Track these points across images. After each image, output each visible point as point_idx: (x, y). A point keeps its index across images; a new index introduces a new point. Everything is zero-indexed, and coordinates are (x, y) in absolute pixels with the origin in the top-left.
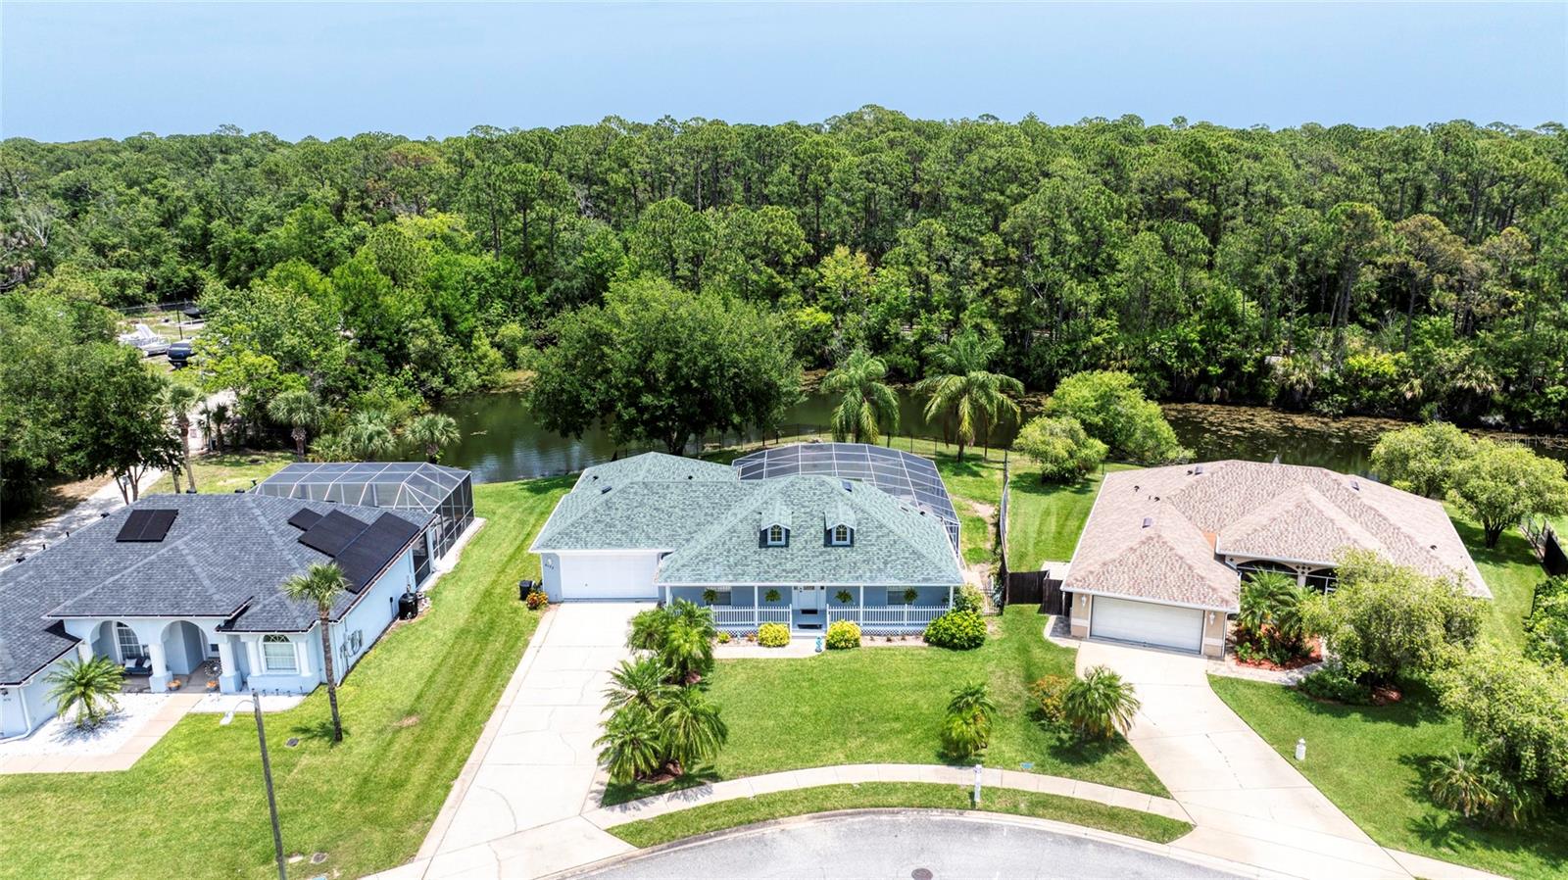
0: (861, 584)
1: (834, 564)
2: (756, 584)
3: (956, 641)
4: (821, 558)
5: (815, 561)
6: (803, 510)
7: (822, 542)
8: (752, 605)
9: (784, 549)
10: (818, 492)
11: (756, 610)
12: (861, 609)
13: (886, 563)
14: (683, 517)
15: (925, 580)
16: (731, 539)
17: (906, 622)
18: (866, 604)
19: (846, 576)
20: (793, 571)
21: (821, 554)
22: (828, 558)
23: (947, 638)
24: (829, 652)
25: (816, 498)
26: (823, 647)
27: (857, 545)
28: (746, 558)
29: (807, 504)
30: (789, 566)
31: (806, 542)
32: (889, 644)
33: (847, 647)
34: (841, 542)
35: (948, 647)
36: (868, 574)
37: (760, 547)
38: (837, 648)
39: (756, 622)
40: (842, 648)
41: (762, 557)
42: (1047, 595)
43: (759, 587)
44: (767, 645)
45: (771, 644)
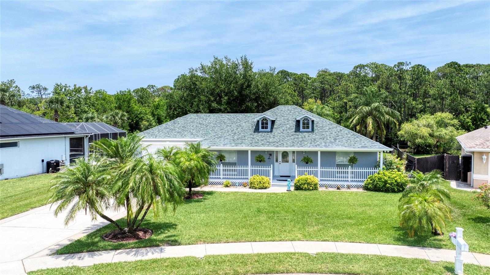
0: (319, 149)
1: (301, 139)
2: (250, 148)
3: (388, 185)
4: (292, 137)
5: (289, 138)
6: (283, 118)
7: (294, 130)
8: (247, 164)
9: (269, 133)
10: (292, 111)
11: (249, 168)
12: (319, 169)
13: (335, 140)
14: (214, 127)
15: (362, 147)
16: (237, 129)
17: (350, 179)
18: (322, 166)
19: (309, 145)
20: (274, 142)
21: (292, 135)
22: (297, 137)
23: (381, 184)
24: (297, 192)
25: (291, 113)
26: (292, 189)
27: (316, 131)
28: (245, 136)
29: (285, 115)
30: (271, 140)
31: (284, 130)
32: (339, 190)
33: (309, 189)
34: (306, 130)
35: (382, 191)
36: (324, 144)
37: (254, 132)
38: (302, 189)
39: (249, 177)
40: (305, 190)
41: (255, 136)
42: (447, 166)
43: (251, 151)
44: (254, 187)
45: (257, 186)
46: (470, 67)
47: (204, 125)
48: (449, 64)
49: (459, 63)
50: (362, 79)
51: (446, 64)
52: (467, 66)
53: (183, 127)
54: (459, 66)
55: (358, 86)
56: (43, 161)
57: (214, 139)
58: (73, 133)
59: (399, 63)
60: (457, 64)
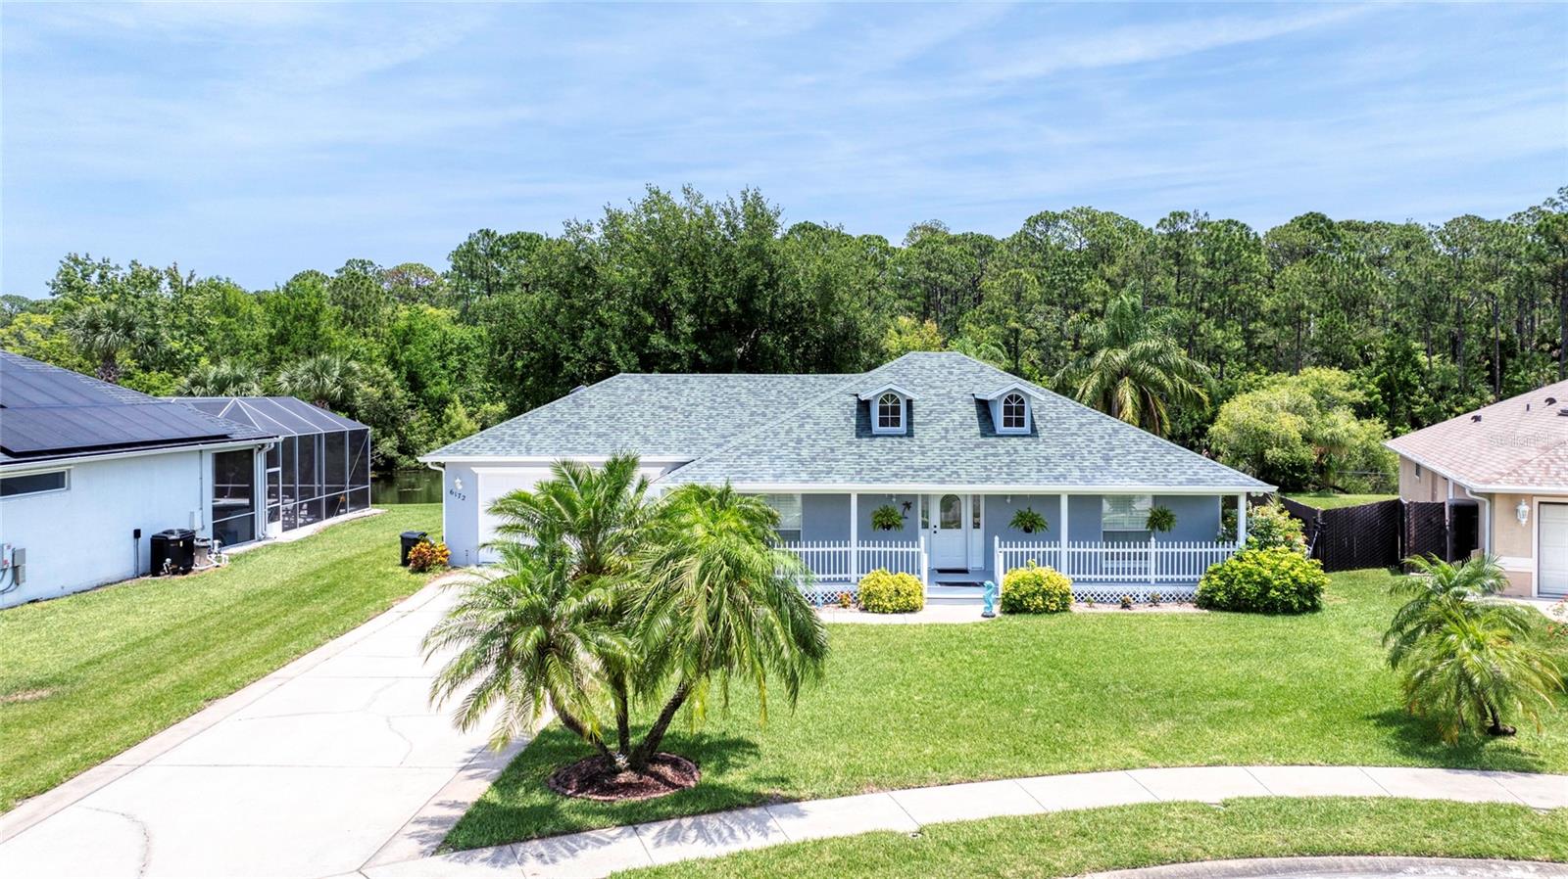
0: (1064, 489)
1: (1006, 460)
2: (855, 487)
3: (1273, 593)
4: (978, 452)
5: (969, 455)
6: (932, 391)
7: (977, 429)
8: (845, 537)
9: (905, 440)
10: (955, 371)
11: (854, 548)
12: (1064, 548)
13: (1107, 459)
14: (710, 417)
15: (1190, 481)
16: (801, 426)
17: (1152, 577)
18: (1073, 537)
19: (1033, 475)
20: (928, 468)
21: (977, 446)
22: (991, 451)
23: (1253, 590)
24: (1016, 620)
25: (952, 378)
26: (996, 609)
27: (1043, 434)
28: (832, 450)
29: (938, 384)
30: (917, 461)
31: (947, 431)
32: (1127, 611)
33: (1046, 611)
34: (1014, 430)
35: (1256, 611)
36: (1077, 473)
37: (858, 436)
38: (1026, 611)
39: (853, 575)
40: (1038, 611)
41: (864, 449)
42: (1413, 533)
43: (858, 495)
44: (878, 606)
45: (889, 605)
46: (1357, 229)
47: (676, 410)
48: (1301, 218)
49: (1329, 217)
50: (1064, 261)
51: (1293, 217)
52: (1349, 226)
53: (611, 418)
54: (1330, 225)
55: (1052, 281)
56: (137, 534)
57: (739, 457)
58: (224, 437)
59: (1173, 215)
60: (1323, 219)
